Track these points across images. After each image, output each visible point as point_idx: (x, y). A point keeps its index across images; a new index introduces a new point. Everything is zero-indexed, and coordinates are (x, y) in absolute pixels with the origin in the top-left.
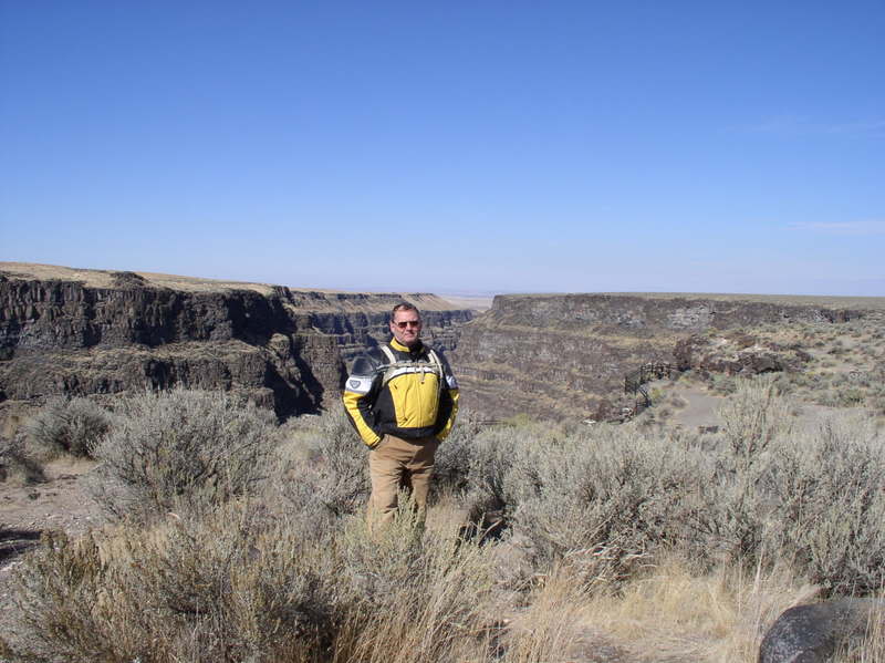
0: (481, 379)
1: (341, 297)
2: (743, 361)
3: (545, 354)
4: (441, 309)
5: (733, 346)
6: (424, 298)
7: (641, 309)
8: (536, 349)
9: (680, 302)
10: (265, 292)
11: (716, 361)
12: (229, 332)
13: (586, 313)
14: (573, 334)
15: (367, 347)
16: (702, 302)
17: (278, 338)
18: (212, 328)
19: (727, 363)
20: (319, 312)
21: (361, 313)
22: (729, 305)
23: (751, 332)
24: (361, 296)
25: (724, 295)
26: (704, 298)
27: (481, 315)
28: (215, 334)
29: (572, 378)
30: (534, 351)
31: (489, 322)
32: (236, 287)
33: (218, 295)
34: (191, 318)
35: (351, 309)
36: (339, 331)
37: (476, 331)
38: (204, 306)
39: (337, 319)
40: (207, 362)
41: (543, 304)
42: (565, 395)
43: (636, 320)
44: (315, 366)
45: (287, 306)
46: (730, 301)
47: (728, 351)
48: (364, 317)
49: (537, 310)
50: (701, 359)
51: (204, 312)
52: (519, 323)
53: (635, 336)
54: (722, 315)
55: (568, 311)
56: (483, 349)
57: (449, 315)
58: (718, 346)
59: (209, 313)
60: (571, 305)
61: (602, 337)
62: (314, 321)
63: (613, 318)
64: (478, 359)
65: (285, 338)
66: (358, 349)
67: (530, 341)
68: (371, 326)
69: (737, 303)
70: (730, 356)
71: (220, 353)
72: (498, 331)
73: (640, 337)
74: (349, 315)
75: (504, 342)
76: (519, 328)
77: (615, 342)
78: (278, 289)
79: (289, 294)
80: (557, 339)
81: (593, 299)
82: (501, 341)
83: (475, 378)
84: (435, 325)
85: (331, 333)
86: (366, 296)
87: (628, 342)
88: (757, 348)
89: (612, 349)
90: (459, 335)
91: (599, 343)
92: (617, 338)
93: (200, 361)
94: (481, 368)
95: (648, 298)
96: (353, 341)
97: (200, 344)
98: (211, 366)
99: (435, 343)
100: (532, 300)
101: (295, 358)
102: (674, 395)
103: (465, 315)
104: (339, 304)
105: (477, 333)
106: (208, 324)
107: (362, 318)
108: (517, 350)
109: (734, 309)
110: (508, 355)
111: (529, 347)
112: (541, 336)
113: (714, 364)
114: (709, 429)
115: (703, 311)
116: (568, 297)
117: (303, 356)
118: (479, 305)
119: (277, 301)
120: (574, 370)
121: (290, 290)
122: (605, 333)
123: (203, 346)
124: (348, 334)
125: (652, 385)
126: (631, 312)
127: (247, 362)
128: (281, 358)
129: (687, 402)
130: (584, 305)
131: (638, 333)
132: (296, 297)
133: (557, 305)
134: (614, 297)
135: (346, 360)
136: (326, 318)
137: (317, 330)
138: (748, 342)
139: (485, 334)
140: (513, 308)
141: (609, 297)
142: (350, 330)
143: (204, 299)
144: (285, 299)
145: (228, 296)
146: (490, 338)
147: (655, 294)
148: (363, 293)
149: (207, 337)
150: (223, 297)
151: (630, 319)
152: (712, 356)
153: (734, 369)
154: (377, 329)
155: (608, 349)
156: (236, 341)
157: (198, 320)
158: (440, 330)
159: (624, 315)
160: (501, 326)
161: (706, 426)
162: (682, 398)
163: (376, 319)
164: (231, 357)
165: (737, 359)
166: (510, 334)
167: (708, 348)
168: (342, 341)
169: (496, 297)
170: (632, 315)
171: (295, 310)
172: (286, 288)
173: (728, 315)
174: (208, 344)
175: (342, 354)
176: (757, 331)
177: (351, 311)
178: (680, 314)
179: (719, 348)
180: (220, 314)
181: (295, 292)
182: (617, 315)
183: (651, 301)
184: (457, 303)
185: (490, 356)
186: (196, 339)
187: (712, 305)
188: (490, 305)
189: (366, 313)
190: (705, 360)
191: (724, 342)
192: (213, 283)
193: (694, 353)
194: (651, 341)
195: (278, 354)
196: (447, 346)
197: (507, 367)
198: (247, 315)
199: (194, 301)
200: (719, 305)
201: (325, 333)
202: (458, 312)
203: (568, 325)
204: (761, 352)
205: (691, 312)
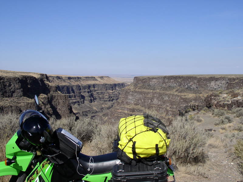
0: (129, 112)
1: (70, 78)
2: (233, 103)
3: (155, 101)
4: (112, 83)
5: (229, 97)
6: (105, 78)
7: (196, 81)
8: (152, 99)
9: (213, 79)
10: (37, 76)
11: (222, 103)
12: (21, 93)
13: (172, 84)
14: (167, 93)
15: (81, 99)
16: (222, 78)
17: (43, 96)
18: (14, 92)
19: (226, 104)
20: (60, 85)
21: (78, 85)
22: (234, 79)
23: (237, 91)
24: (78, 78)
25: (232, 75)
26: (223, 77)
27: (129, 85)
28: (15, 95)
29: (167, 112)
30: (151, 100)
31: (132, 88)
32: (24, 74)
33: (16, 78)
34: (4, 88)
35: (74, 83)
36: (69, 93)
37: (126, 92)
38: (10, 83)
39: (68, 88)
40: (11, 107)
41: (154, 80)
42: (164, 118)
43: (194, 86)
44: (59, 107)
45: (46, 82)
46: (235, 77)
47: (227, 99)
48: (79, 86)
49: (152, 83)
50: (216, 102)
51: (10, 85)
52: (144, 88)
53: (194, 93)
54: (232, 84)
55: (165, 83)
56: (129, 99)
57: (115, 85)
58: (223, 97)
59: (12, 86)
60: (166, 80)
61: (179, 94)
62: (58, 88)
63: (184, 86)
64: (128, 103)
65: (46, 96)
66: (77, 100)
67: (149, 96)
68: (82, 91)
69: (238, 79)
70: (228, 101)
71: (17, 103)
72: (136, 92)
73: (196, 94)
74: (73, 86)
75: (138, 96)
76: (145, 90)
77: (185, 96)
78: (42, 75)
79: (47, 77)
80: (160, 95)
81: (175, 78)
82: (137, 96)
83: (126, 112)
84: (109, 89)
85: (66, 93)
86: (80, 78)
87: (191, 95)
88: (239, 98)
89: (184, 99)
90: (120, 93)
91: (178, 96)
92: (186, 94)
93: (8, 106)
94: (129, 107)
95: (199, 77)
96: (75, 97)
97: (8, 99)
98: (13, 108)
99: (109, 97)
100: (150, 79)
101: (50, 104)
102: (198, 117)
103: (122, 85)
104: (69, 81)
105: (127, 93)
106: (12, 90)
107: (79, 87)
108: (144, 100)
109: (236, 81)
110: (140, 101)
111: (149, 98)
112: (154, 94)
113: (221, 105)
114: (209, 130)
115: (223, 82)
116: (165, 77)
117: (53, 103)
118: (128, 81)
119: (42, 80)
120: (168, 108)
121: (48, 75)
122: (181, 92)
123: (9, 100)
124: (73, 94)
125: (190, 113)
126: (192, 83)
127: (29, 106)
128: (44, 104)
129: (203, 120)
130: (172, 81)
131: (195, 92)
132: (50, 78)
133: (160, 80)
134: (184, 77)
135: (72, 105)
136: (63, 87)
137: (59, 92)
138: (235, 95)
139: (130, 93)
140: (142, 82)
141: (182, 77)
142: (74, 92)
143: (10, 80)
144: (46, 79)
145: (20, 79)
146: (132, 95)
147: (202, 75)
148: (79, 76)
149: (12, 96)
150: (19, 79)
151: (191, 86)
152: (220, 101)
153: (230, 107)
154: (85, 92)
155: (182, 99)
156: (24, 98)
157: (7, 89)
158: (111, 91)
159: (189, 85)
160: (137, 90)
161: (208, 129)
162: (201, 118)
163: (85, 87)
164: (22, 104)
165: (230, 102)
166: (141, 93)
167: (219, 98)
168: (70, 97)
169: (135, 78)
170: (192, 84)
171: (50, 84)
172: (46, 75)
173: (234, 83)
174: (12, 99)
175: (70, 102)
176: (240, 91)
177: (74, 84)
178: (213, 83)
179: (223, 98)
180: (17, 86)
181: (50, 76)
182: (186, 84)
183: (200, 78)
184: (119, 80)
185: (132, 102)
186: (6, 97)
187: (227, 79)
188: (132, 81)
189: (80, 85)
190: (217, 103)
191: (225, 95)
192: (14, 73)
193: (213, 100)
194: (200, 95)
195: (43, 103)
196: (115, 98)
197: (140, 107)
198: (29, 86)
199: (5, 80)
200: (230, 79)
201: (63, 93)
202: (119, 84)
203: (165, 89)
204: (240, 99)
205: (218, 83)
